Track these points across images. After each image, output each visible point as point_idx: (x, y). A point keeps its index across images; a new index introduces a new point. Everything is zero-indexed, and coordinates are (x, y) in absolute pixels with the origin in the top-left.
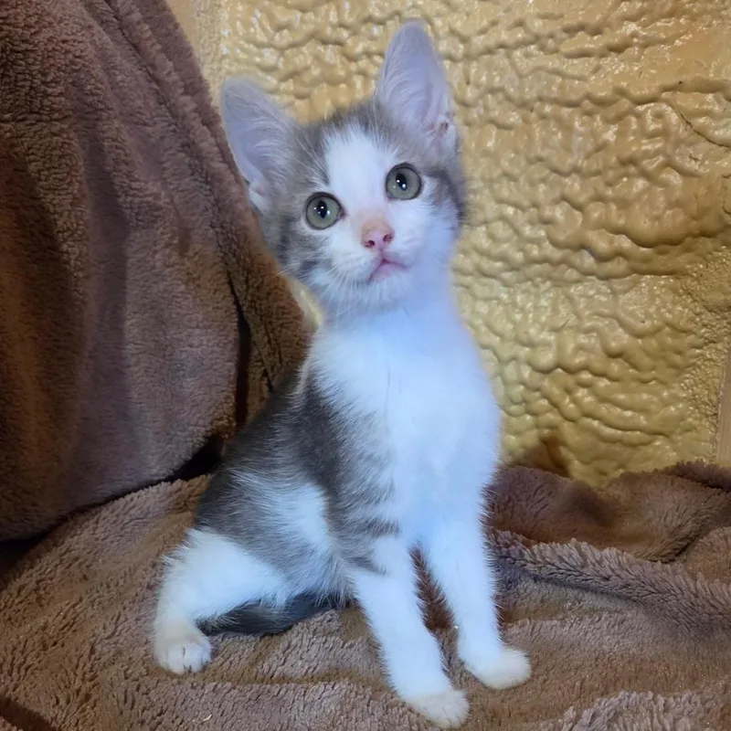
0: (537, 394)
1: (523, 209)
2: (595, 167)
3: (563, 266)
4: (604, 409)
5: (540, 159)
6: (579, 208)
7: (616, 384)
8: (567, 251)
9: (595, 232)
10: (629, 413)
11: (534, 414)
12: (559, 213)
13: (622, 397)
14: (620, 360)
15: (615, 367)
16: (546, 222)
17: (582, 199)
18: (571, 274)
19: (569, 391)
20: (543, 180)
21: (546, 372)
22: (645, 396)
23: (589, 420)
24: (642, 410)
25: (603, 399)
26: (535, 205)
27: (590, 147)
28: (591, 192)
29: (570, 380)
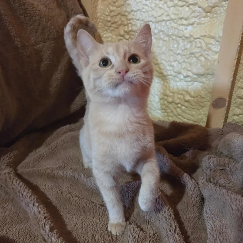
0: (168, 108)
1: (167, 62)
2: (184, 54)
3: (176, 77)
4: (183, 114)
5: (171, 50)
6: (180, 63)
7: (187, 108)
8: (177, 74)
9: (183, 70)
10: (189, 116)
11: (167, 113)
12: (175, 64)
13: (188, 112)
14: (188, 103)
15: (186, 104)
16: (172, 66)
17: (181, 61)
18: (178, 80)
19: (175, 108)
20: (172, 55)
21: (171, 103)
22: (194, 112)
23: (180, 116)
24: (193, 116)
25: (183, 112)
26: (170, 61)
27: (183, 49)
28: (183, 60)
29: (176, 106)
